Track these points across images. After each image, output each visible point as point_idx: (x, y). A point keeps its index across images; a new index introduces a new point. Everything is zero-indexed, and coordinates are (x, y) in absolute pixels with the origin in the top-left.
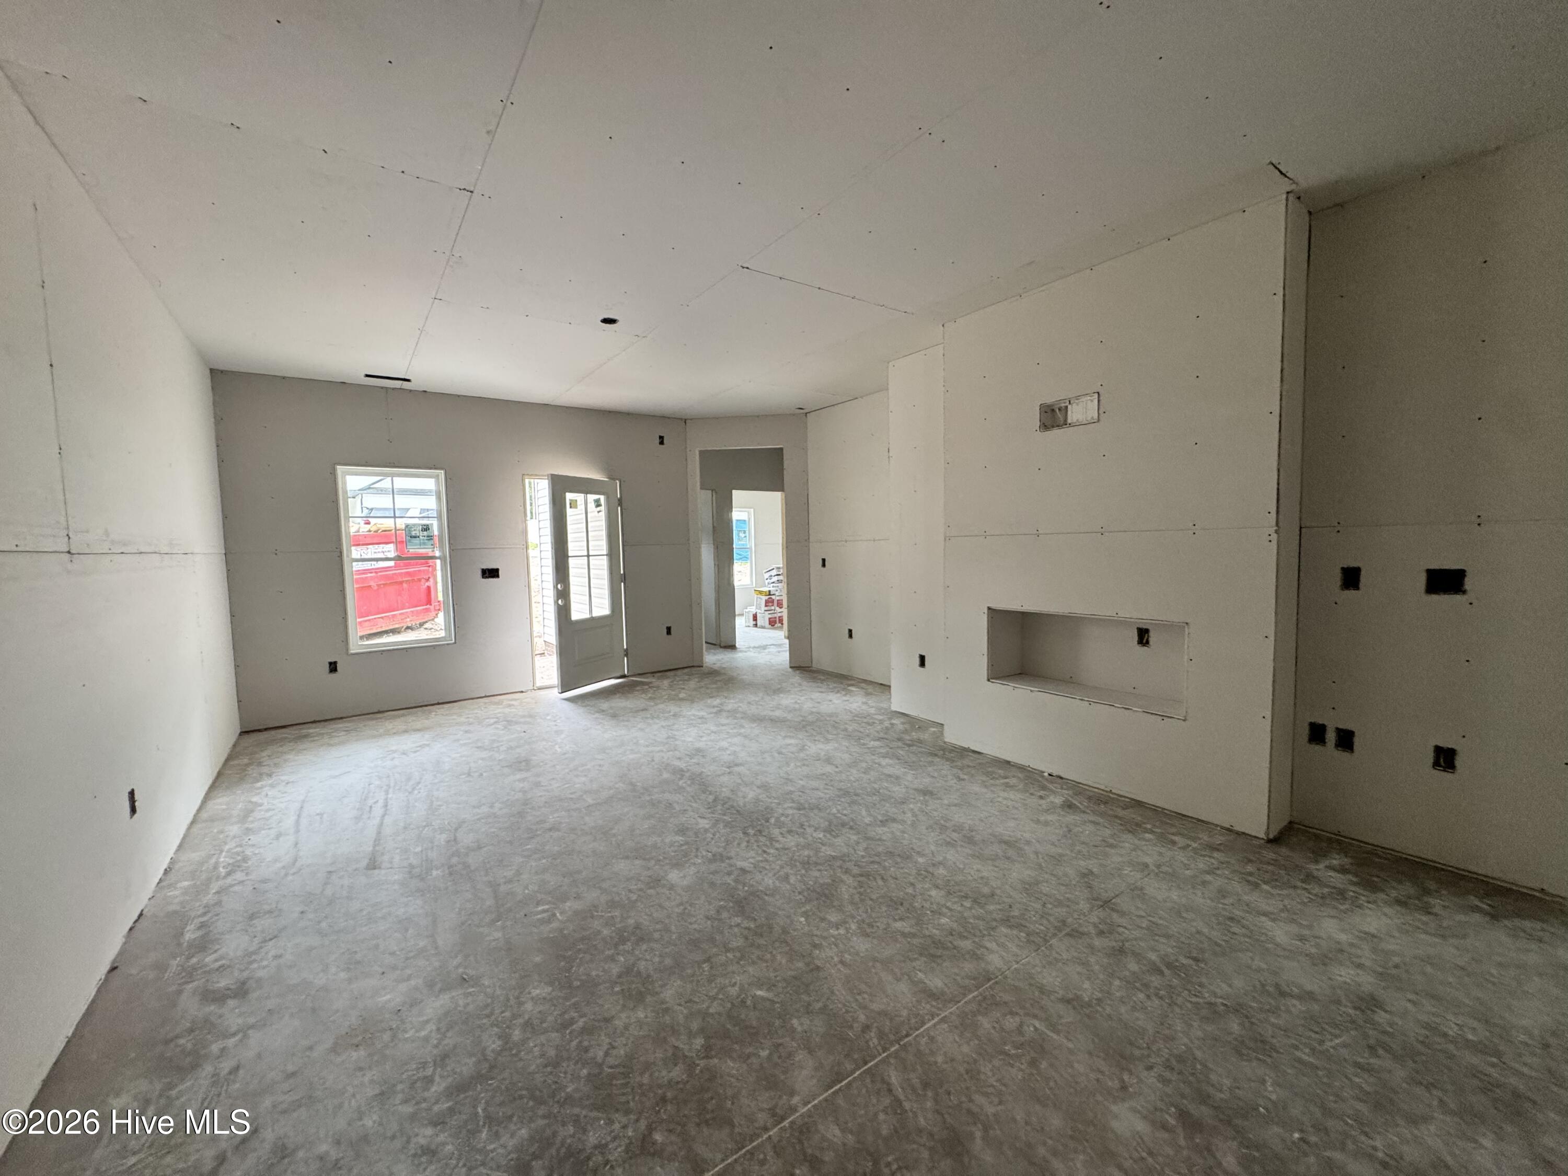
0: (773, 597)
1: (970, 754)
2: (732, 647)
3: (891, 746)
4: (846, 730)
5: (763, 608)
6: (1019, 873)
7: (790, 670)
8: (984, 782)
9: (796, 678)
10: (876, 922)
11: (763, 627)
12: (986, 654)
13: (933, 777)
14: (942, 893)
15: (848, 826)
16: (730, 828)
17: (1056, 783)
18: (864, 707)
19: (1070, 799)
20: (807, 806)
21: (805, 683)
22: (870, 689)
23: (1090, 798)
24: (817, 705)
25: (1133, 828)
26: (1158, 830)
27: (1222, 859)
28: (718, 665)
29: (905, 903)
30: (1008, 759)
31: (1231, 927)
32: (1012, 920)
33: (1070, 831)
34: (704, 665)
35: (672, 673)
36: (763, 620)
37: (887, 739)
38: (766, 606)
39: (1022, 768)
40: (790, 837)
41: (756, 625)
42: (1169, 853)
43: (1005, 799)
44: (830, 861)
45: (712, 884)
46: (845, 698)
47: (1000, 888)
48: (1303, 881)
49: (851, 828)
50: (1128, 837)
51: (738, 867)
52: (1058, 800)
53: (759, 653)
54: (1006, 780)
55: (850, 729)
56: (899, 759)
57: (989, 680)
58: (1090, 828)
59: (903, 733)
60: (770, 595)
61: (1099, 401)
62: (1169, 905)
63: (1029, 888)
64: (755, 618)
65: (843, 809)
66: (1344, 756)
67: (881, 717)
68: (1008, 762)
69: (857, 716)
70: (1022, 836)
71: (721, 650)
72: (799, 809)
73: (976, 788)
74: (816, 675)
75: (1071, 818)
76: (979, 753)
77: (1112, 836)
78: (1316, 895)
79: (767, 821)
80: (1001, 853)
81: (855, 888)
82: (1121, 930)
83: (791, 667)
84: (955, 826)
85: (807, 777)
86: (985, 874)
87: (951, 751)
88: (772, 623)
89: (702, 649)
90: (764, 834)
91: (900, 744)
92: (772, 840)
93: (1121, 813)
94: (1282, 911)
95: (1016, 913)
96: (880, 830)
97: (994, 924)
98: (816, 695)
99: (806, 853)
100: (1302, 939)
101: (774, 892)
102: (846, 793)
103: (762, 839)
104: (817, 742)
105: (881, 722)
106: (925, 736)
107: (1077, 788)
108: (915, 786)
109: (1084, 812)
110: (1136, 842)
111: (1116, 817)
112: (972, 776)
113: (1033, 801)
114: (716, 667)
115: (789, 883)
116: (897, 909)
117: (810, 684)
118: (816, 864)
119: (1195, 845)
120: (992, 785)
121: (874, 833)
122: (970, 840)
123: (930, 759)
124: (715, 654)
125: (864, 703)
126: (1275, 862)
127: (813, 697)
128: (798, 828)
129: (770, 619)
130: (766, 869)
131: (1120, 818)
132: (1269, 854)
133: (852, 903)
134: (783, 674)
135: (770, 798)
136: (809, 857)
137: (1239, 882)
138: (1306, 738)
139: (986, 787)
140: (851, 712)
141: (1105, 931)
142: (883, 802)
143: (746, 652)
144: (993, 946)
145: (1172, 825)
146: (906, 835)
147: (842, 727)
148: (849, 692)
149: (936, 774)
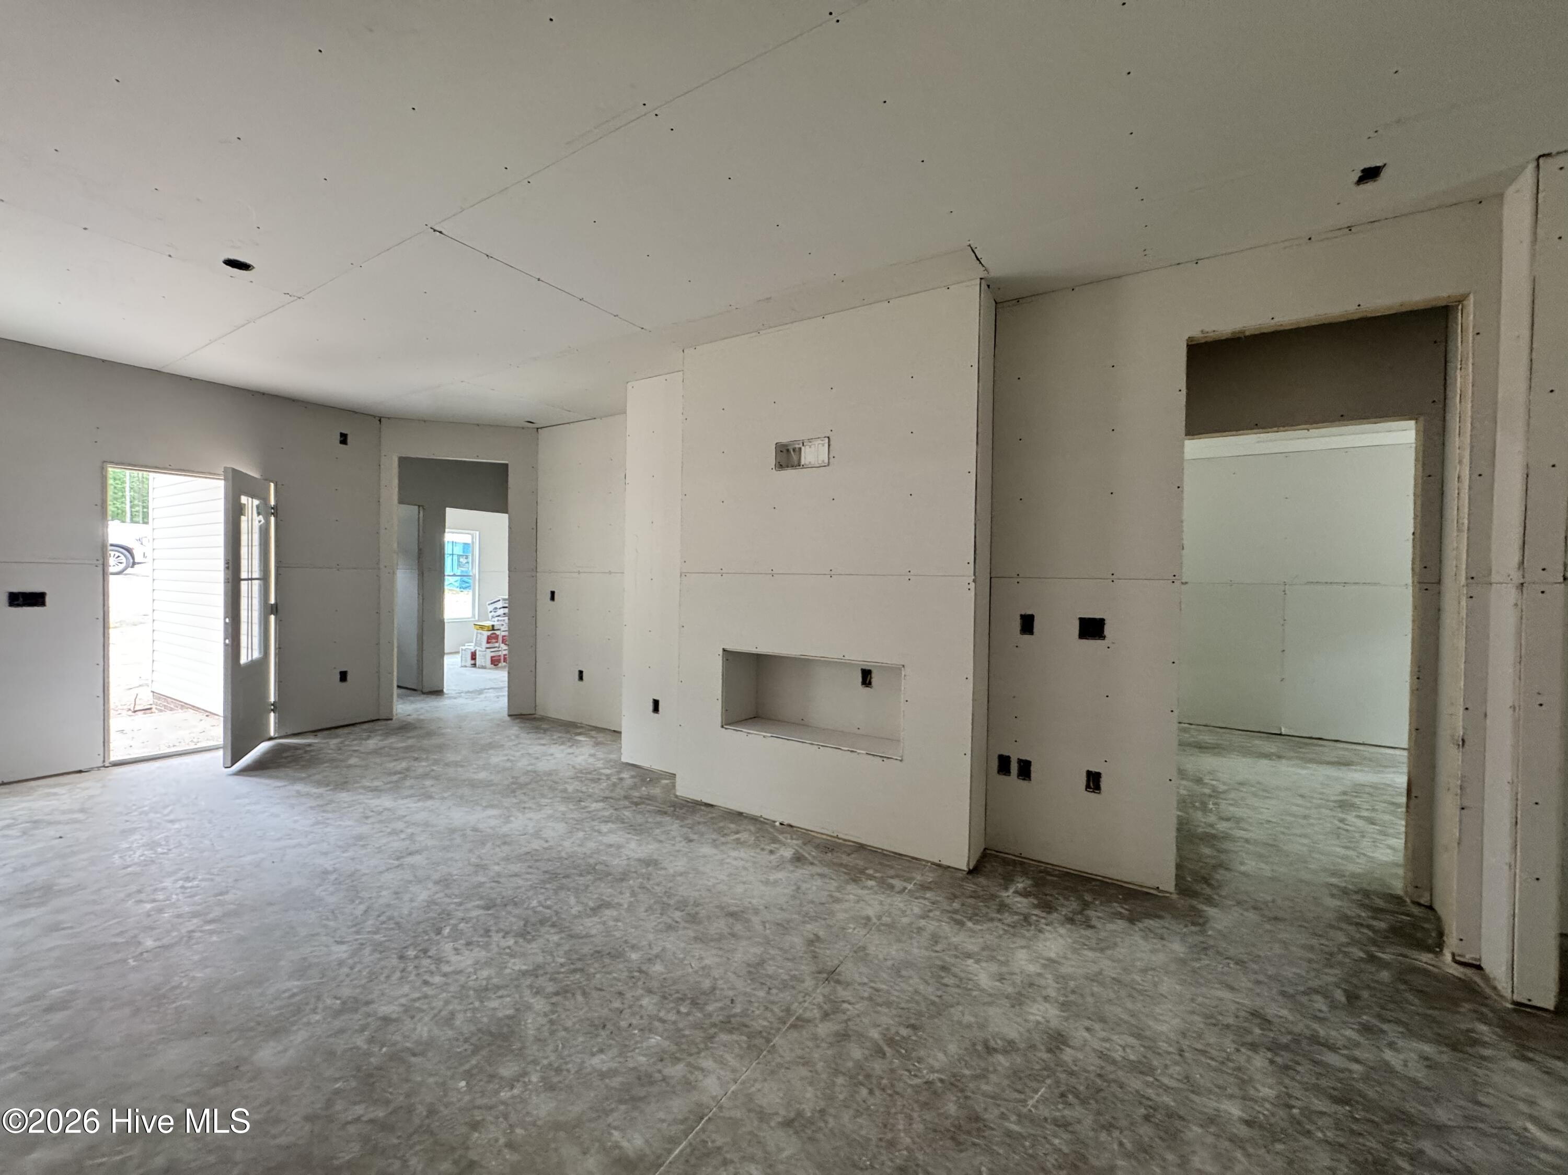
0: (498, 633)
1: (703, 808)
2: (438, 692)
3: (617, 807)
4: (565, 791)
5: (484, 645)
6: (745, 952)
7: (508, 719)
8: (714, 840)
9: (514, 730)
10: (566, 1063)
11: (483, 667)
12: (720, 697)
13: (661, 841)
14: (656, 999)
15: (549, 923)
16: (381, 952)
17: (786, 833)
18: (591, 760)
19: (801, 851)
20: (499, 901)
21: (523, 735)
22: (601, 737)
23: (817, 847)
24: (533, 761)
25: (856, 876)
26: (878, 875)
27: (934, 898)
28: (414, 716)
29: (609, 1026)
30: (741, 810)
31: (943, 978)
32: (733, 1020)
33: (799, 888)
34: (394, 718)
35: (346, 730)
36: (484, 658)
37: (612, 798)
38: (488, 642)
39: (754, 819)
40: (467, 953)
41: (474, 665)
42: (889, 900)
43: (735, 859)
44: (517, 979)
45: (331, 1055)
46: (570, 750)
47: (722, 978)
48: (999, 911)
49: (553, 925)
50: (851, 888)
51: (380, 1015)
52: (788, 853)
53: (473, 699)
54: (737, 836)
55: (570, 789)
56: (623, 823)
57: (722, 727)
58: (819, 882)
59: (631, 789)
60: (493, 630)
61: (829, 445)
62: (889, 963)
63: (754, 971)
64: (474, 656)
65: (546, 900)
66: (1023, 784)
67: (608, 771)
68: (740, 814)
69: (581, 772)
70: (750, 903)
71: (423, 696)
72: (487, 908)
73: (707, 850)
74: (538, 723)
75: (801, 872)
76: (712, 806)
77: (839, 889)
78: (1009, 925)
79: (439, 932)
80: (726, 931)
81: (546, 1015)
82: (845, 1006)
83: (509, 716)
84: (678, 902)
85: (507, 859)
86: (707, 962)
87: (682, 806)
88: (495, 662)
89: (392, 695)
90: (430, 954)
91: (627, 803)
92: (439, 961)
93: (845, 859)
94: (983, 949)
95: (738, 1010)
96: (588, 922)
97: (713, 1030)
98: (536, 749)
99: (485, 973)
100: (1001, 979)
101: (429, 1045)
102: (554, 876)
103: (426, 962)
104: (527, 811)
105: (608, 777)
106: (656, 791)
107: (806, 837)
108: (637, 856)
109: (812, 864)
110: (860, 892)
111: (841, 865)
112: (702, 834)
113: (764, 858)
114: (410, 719)
115: (452, 1027)
116: (597, 1036)
117: (531, 735)
118: (498, 988)
119: (910, 887)
120: (723, 843)
121: (581, 928)
122: (693, 919)
123: (658, 819)
124: (412, 702)
125: (591, 755)
126: (974, 896)
127: (531, 751)
128: (481, 936)
129: (492, 657)
130: (423, 1011)
131: (846, 866)
132: (970, 887)
133: (538, 1040)
134: (498, 725)
135: (450, 897)
136: (489, 978)
137: (949, 923)
138: (996, 771)
139: (716, 847)
140: (574, 767)
141: (829, 1012)
142: (598, 883)
143: (455, 698)
144: (708, 1063)
145: (892, 867)
146: (620, 924)
147: (561, 787)
148: (577, 743)
149: (662, 838)
